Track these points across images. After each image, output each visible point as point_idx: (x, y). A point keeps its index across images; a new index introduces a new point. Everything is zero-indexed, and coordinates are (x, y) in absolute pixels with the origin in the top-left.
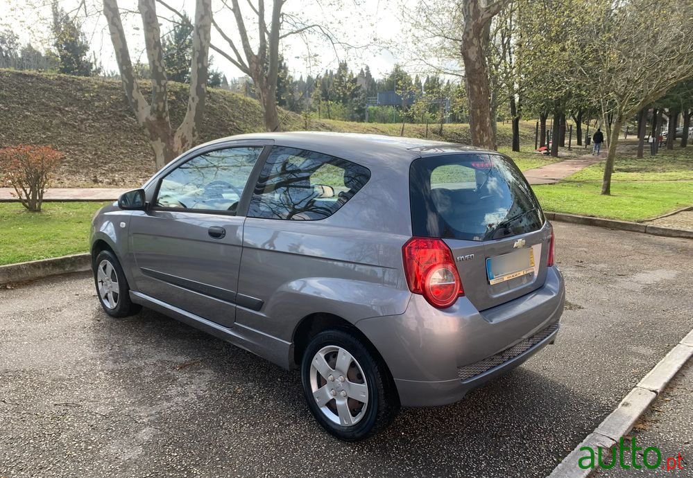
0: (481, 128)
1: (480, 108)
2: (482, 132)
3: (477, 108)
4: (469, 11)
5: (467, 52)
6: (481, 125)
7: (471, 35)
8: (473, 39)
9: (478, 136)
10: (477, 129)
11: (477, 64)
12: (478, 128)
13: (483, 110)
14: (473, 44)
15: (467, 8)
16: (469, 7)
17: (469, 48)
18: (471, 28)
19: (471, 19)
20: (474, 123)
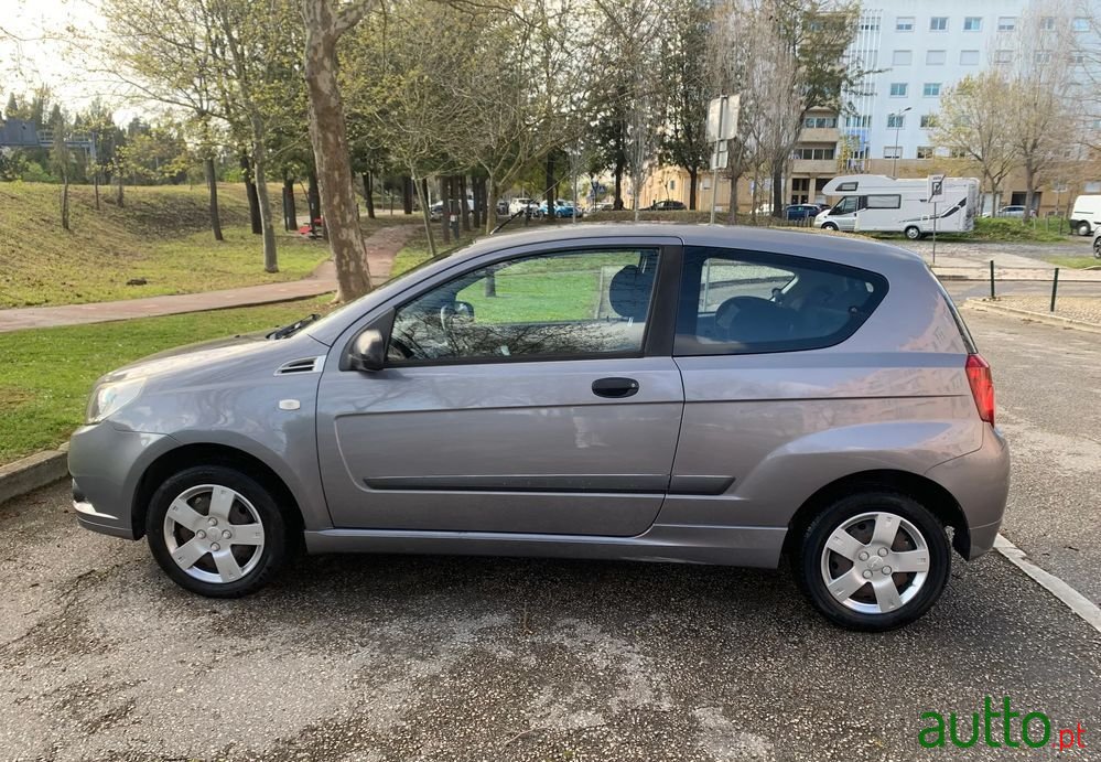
0: (341, 200)
1: (339, 169)
2: (343, 207)
3: (334, 170)
4: (315, 13)
5: (316, 78)
6: (341, 196)
7: (321, 53)
8: (323, 58)
9: (337, 213)
10: (335, 203)
11: (332, 99)
12: (336, 200)
13: (342, 172)
14: (324, 68)
15: (311, 7)
16: (314, 8)
17: (319, 73)
18: (321, 41)
19: (320, 27)
20: (329, 192)
